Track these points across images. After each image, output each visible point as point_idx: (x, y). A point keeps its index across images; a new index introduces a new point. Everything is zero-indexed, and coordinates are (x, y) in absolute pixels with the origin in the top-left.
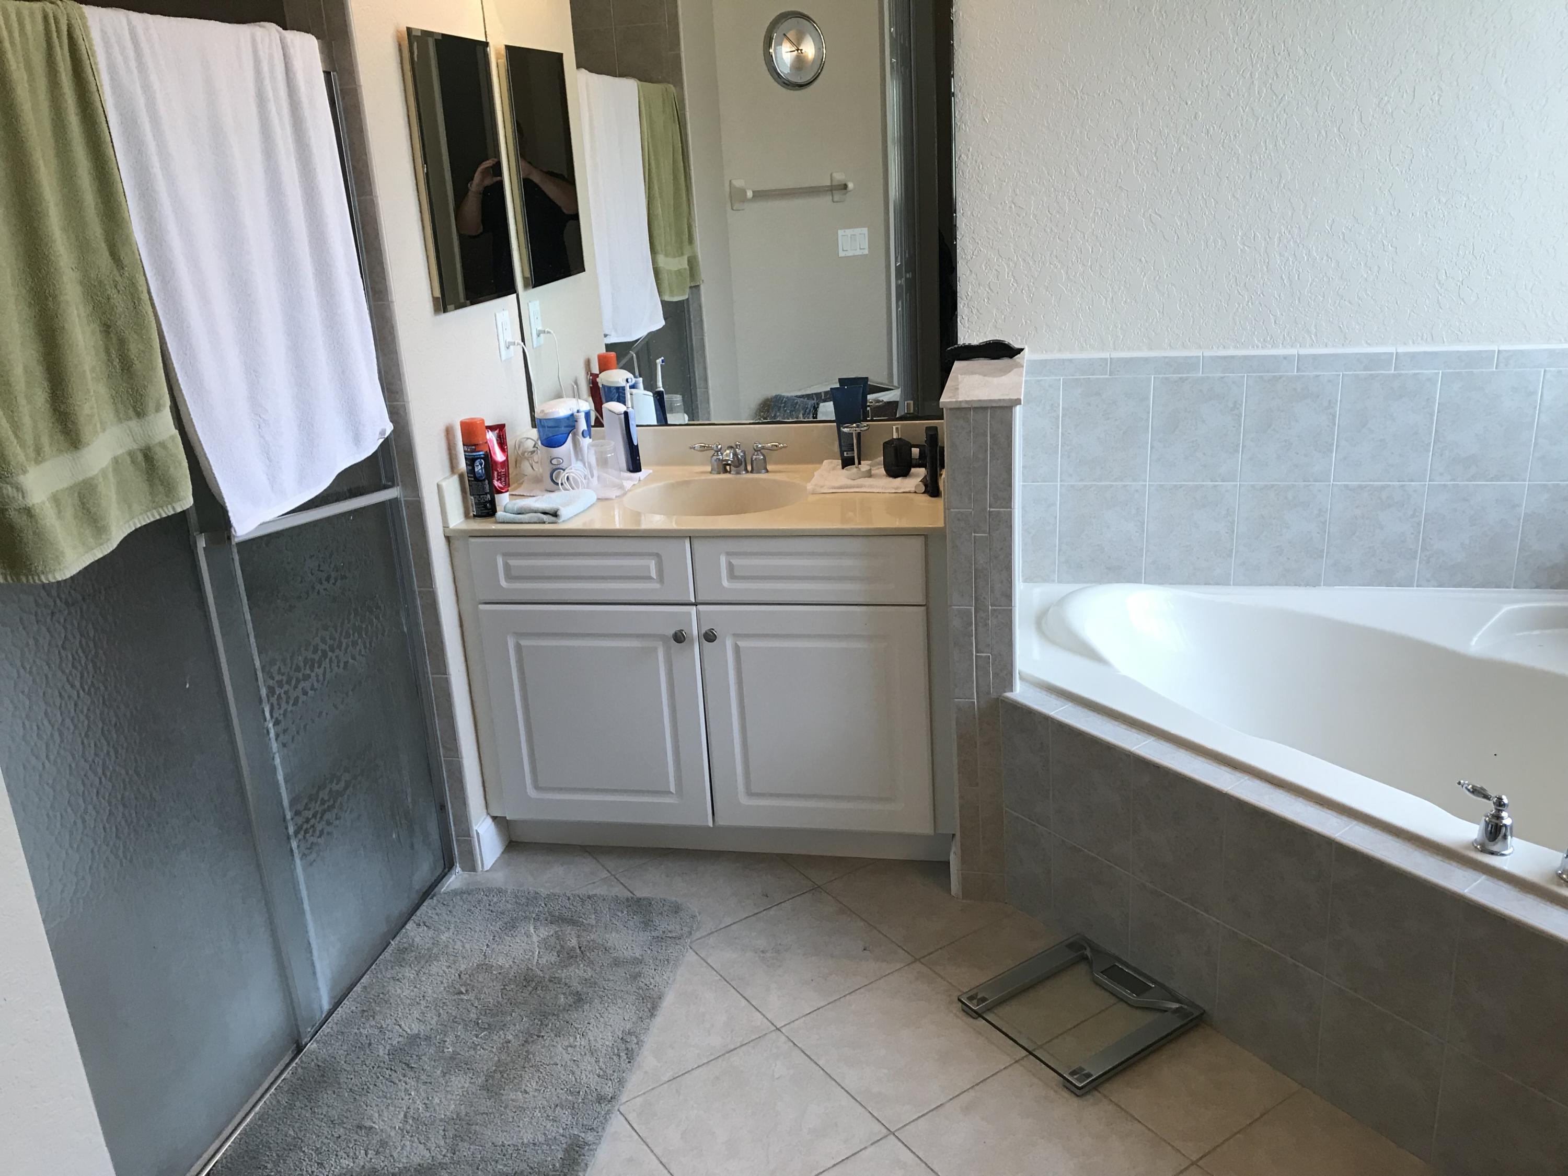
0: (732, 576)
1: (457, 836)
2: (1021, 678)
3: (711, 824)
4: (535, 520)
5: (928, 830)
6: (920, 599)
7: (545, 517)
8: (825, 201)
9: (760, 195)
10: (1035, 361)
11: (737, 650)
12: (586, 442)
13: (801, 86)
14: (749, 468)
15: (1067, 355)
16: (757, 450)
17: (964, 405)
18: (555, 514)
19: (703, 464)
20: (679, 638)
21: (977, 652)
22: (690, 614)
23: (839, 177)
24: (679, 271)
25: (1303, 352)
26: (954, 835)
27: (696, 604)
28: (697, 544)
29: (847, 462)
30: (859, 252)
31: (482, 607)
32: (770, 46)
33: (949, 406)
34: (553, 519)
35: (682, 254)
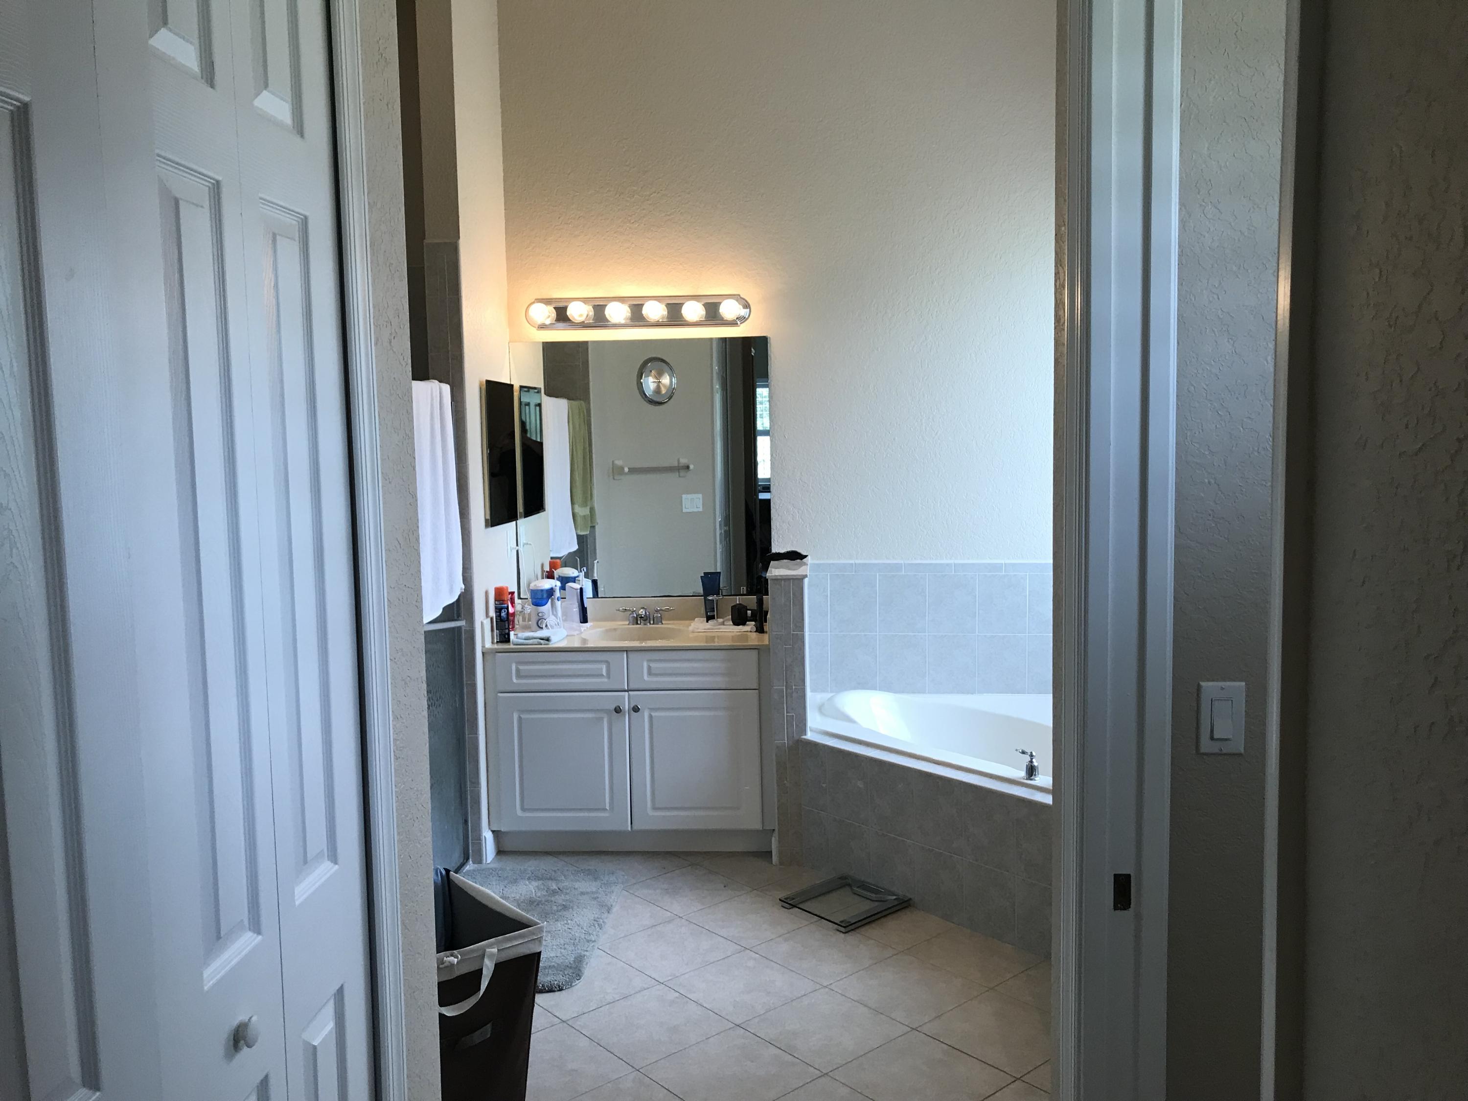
0: (650, 673)
1: (472, 840)
2: (811, 730)
3: (629, 829)
4: (536, 643)
5: (758, 826)
6: (755, 686)
7: (542, 641)
8: (673, 477)
9: (633, 471)
10: (814, 564)
11: (651, 717)
12: (558, 604)
13: (660, 403)
14: (652, 622)
15: (831, 562)
16: (657, 611)
17: (779, 578)
18: (548, 639)
19: (622, 620)
20: (618, 710)
21: (787, 713)
22: (624, 697)
23: (684, 461)
24: (584, 516)
25: (957, 562)
26: (774, 830)
27: (627, 691)
28: (631, 655)
29: (709, 618)
30: (696, 510)
31: (499, 694)
32: (641, 378)
33: (771, 578)
34: (546, 642)
35: (587, 506)
